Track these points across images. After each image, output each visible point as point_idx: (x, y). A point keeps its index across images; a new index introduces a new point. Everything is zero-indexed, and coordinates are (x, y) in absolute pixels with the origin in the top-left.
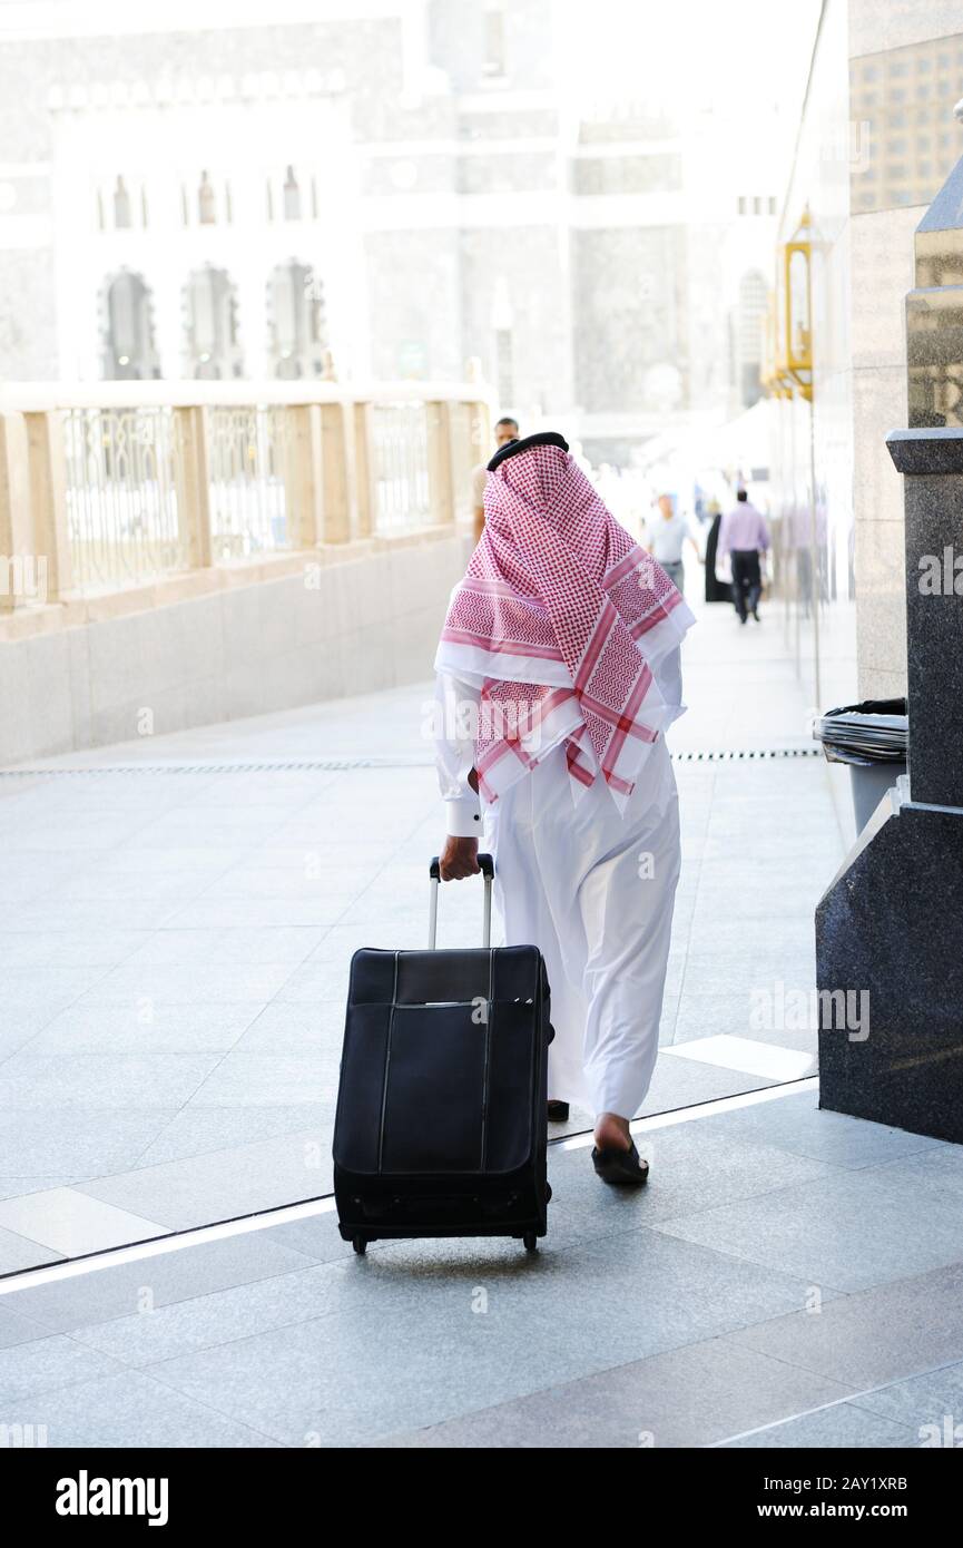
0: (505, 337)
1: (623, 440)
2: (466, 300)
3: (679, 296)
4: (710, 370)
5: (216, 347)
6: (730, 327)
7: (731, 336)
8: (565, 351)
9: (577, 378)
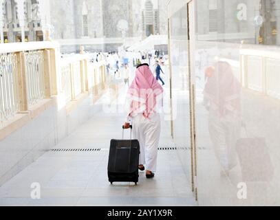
0: (85, 17)
1: (115, 44)
2: (75, 7)
3: (130, 7)
4: (138, 26)
5: (13, 19)
6: (143, 15)
7: (143, 18)
8: (101, 21)
9: (104, 28)
